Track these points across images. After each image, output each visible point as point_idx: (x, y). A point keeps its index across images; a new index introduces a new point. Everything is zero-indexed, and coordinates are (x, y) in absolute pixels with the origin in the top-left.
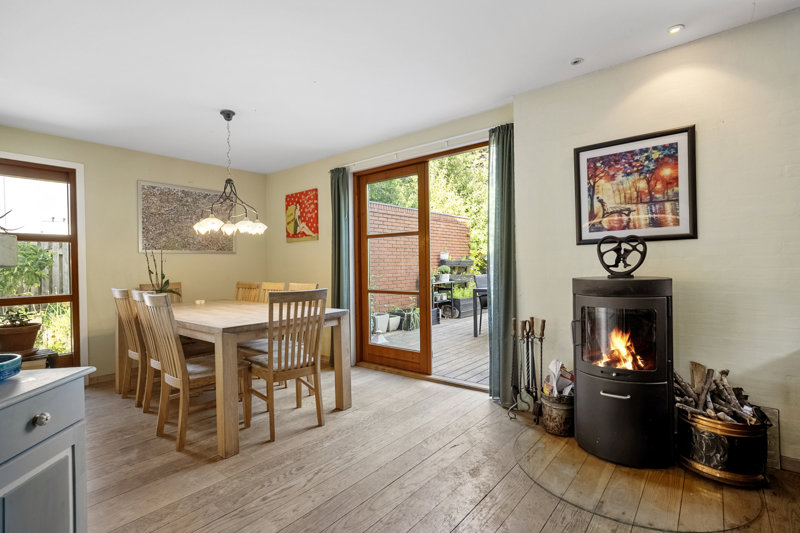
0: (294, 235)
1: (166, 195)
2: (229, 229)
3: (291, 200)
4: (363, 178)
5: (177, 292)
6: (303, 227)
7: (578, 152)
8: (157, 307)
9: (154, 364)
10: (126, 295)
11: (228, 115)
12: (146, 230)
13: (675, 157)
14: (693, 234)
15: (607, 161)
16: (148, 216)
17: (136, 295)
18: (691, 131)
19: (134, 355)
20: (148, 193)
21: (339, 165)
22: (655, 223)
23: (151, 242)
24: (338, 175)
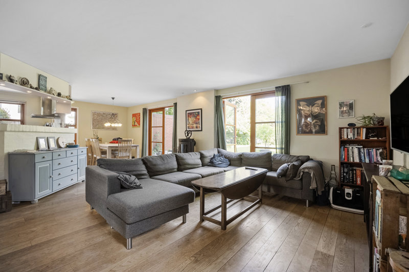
0: (134, 126)
1: (99, 114)
2: (113, 125)
3: (134, 115)
4: (151, 111)
5: (101, 141)
6: (136, 124)
7: (186, 111)
8: (96, 142)
9: (95, 156)
10: (89, 140)
11: (113, 98)
12: (93, 124)
13: (199, 114)
14: (202, 130)
15: (191, 114)
16: (94, 120)
17: (91, 140)
18: (201, 109)
19: (90, 155)
20: (94, 114)
21: (145, 107)
22: (197, 128)
23: (94, 127)
24: (145, 110)
